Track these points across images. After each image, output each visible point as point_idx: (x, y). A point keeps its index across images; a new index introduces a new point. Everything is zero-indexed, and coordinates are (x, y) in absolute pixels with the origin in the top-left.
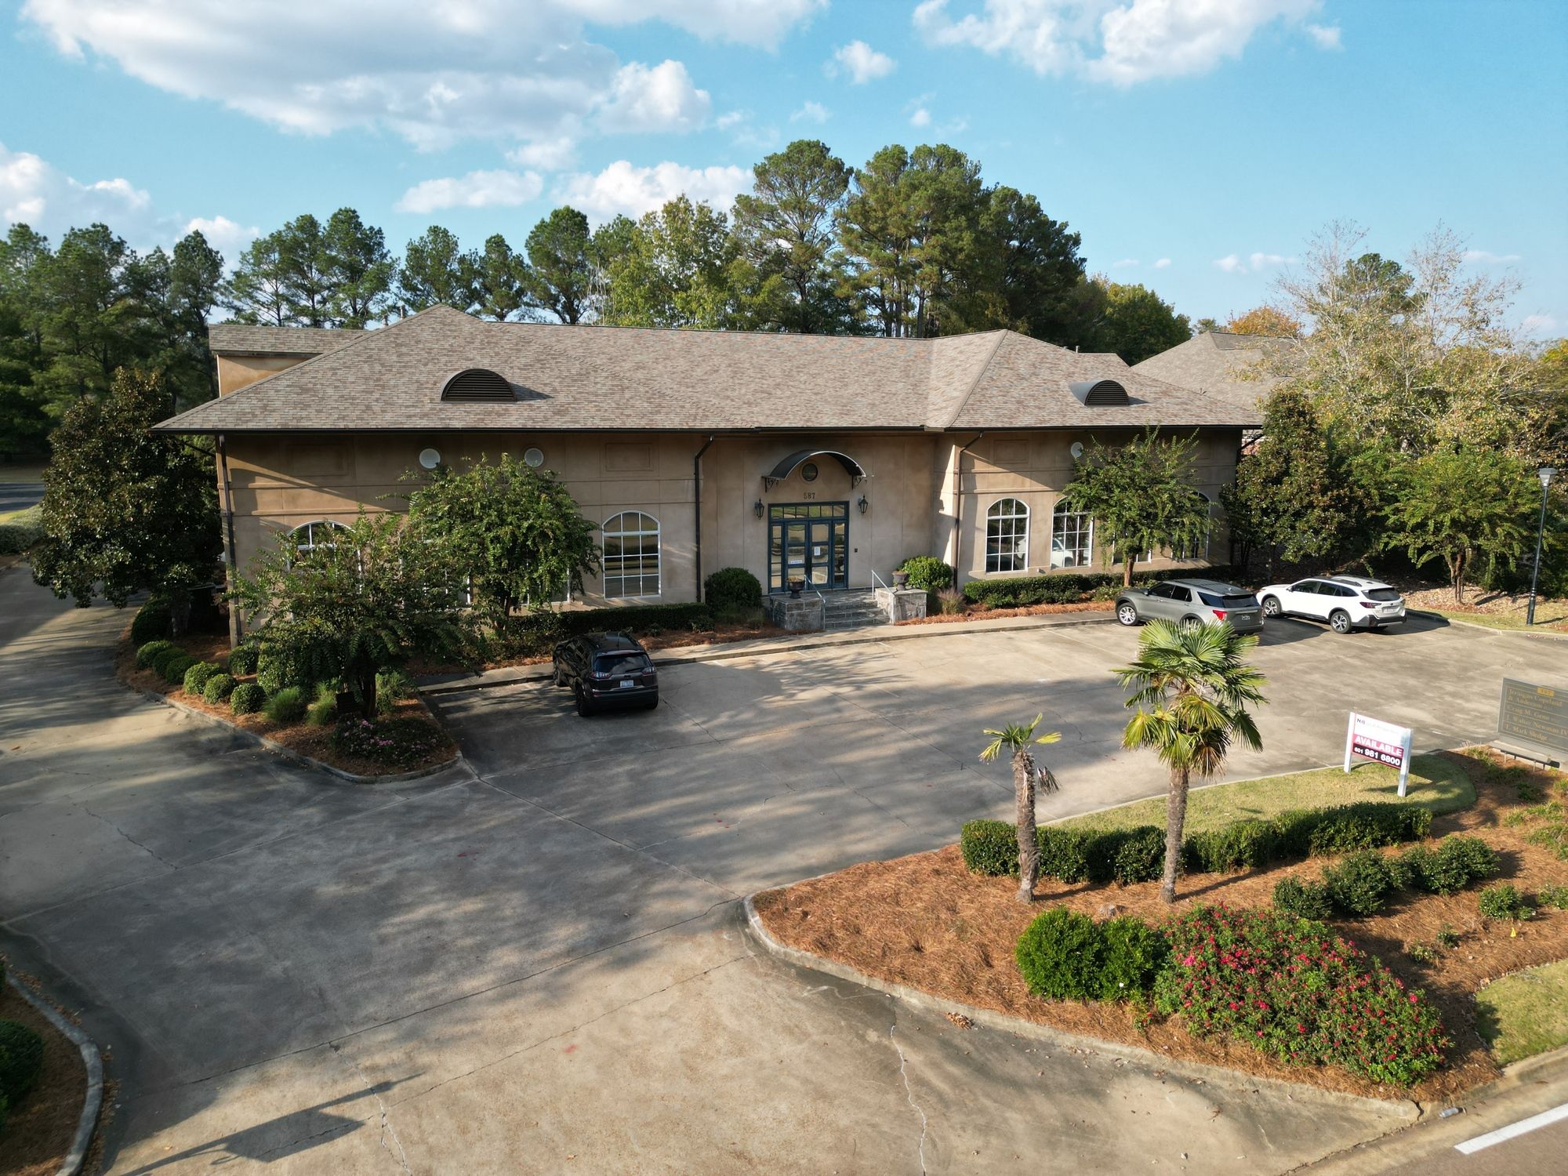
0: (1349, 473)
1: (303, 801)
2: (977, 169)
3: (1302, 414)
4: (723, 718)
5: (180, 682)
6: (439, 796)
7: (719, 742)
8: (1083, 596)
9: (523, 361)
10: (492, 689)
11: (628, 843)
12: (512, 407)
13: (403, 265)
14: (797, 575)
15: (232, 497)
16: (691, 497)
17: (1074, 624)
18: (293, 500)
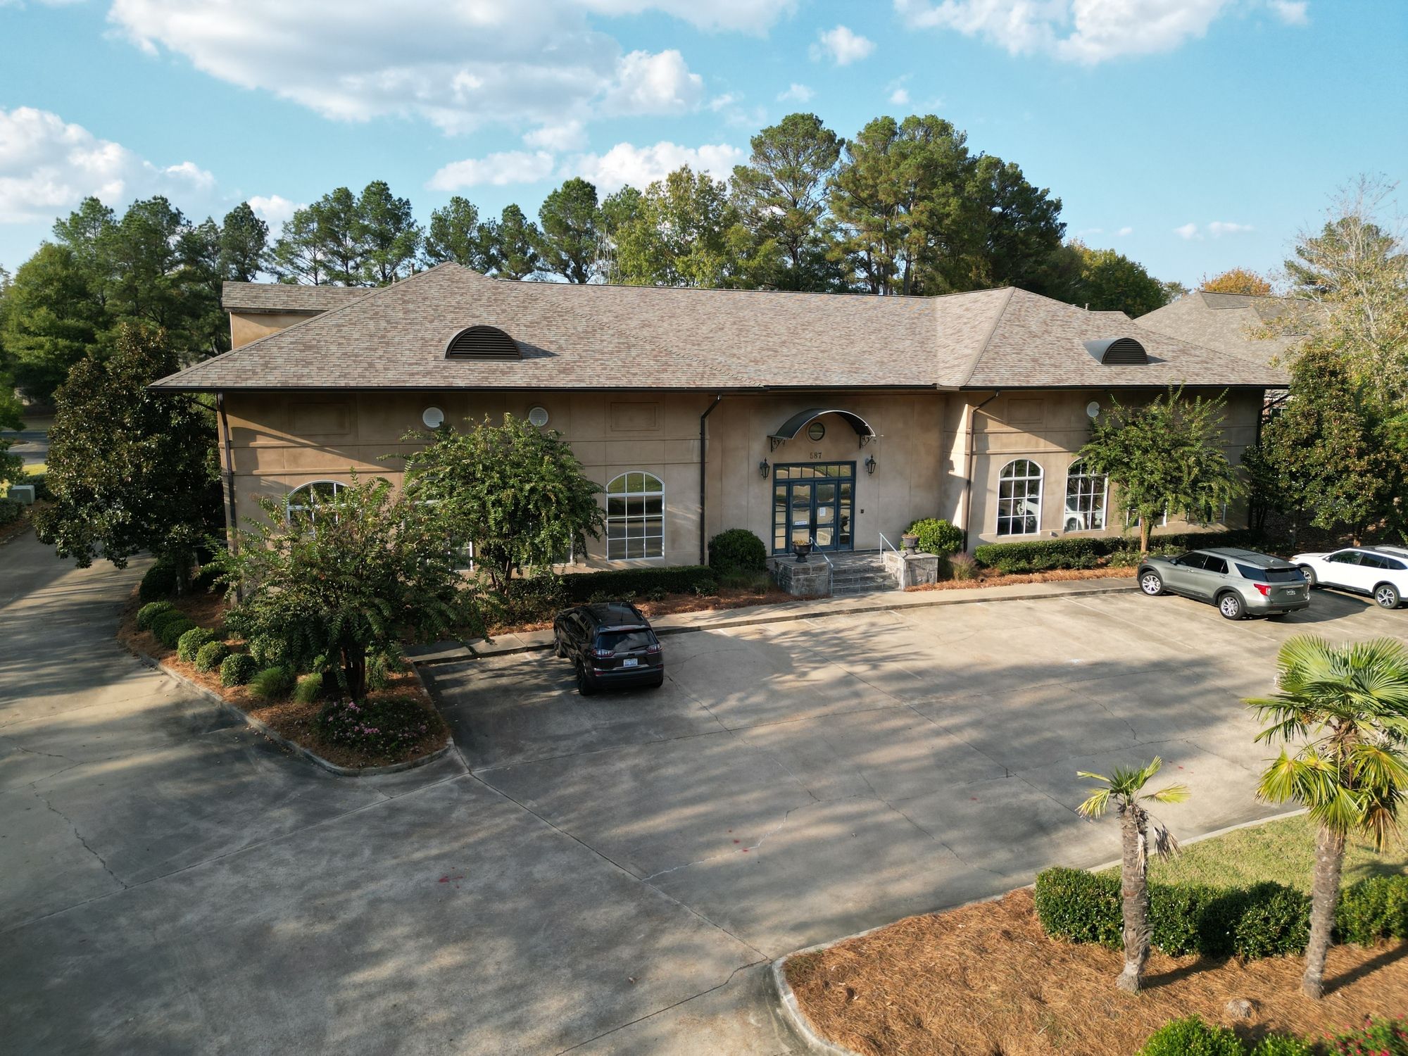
0: (1383, 436)
1: (278, 798)
2: (963, 139)
3: (1333, 373)
4: (732, 702)
5: (175, 647)
6: (426, 795)
7: (731, 733)
8: (1100, 561)
9: (529, 318)
10: (491, 659)
11: (634, 870)
12: (517, 365)
13: (428, 233)
14: (802, 537)
15: (232, 456)
16: (696, 458)
17: (1094, 593)
18: (295, 460)
